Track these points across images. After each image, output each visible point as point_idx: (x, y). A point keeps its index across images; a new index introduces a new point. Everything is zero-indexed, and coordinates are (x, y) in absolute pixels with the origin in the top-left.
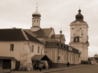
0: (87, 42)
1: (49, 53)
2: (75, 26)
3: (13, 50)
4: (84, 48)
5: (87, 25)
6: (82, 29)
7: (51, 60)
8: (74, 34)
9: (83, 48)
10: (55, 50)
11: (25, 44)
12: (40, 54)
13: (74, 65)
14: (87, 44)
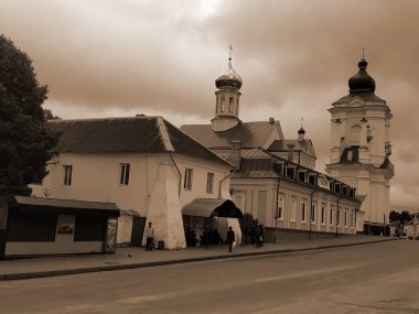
0: (386, 164)
1: (249, 193)
2: (348, 113)
3: (127, 183)
4: (374, 182)
5: (388, 110)
6: (370, 122)
7: (255, 217)
8: (343, 138)
9: (371, 182)
10: (266, 185)
11: (162, 164)
12: (214, 196)
13: (337, 235)
14: (385, 171)
